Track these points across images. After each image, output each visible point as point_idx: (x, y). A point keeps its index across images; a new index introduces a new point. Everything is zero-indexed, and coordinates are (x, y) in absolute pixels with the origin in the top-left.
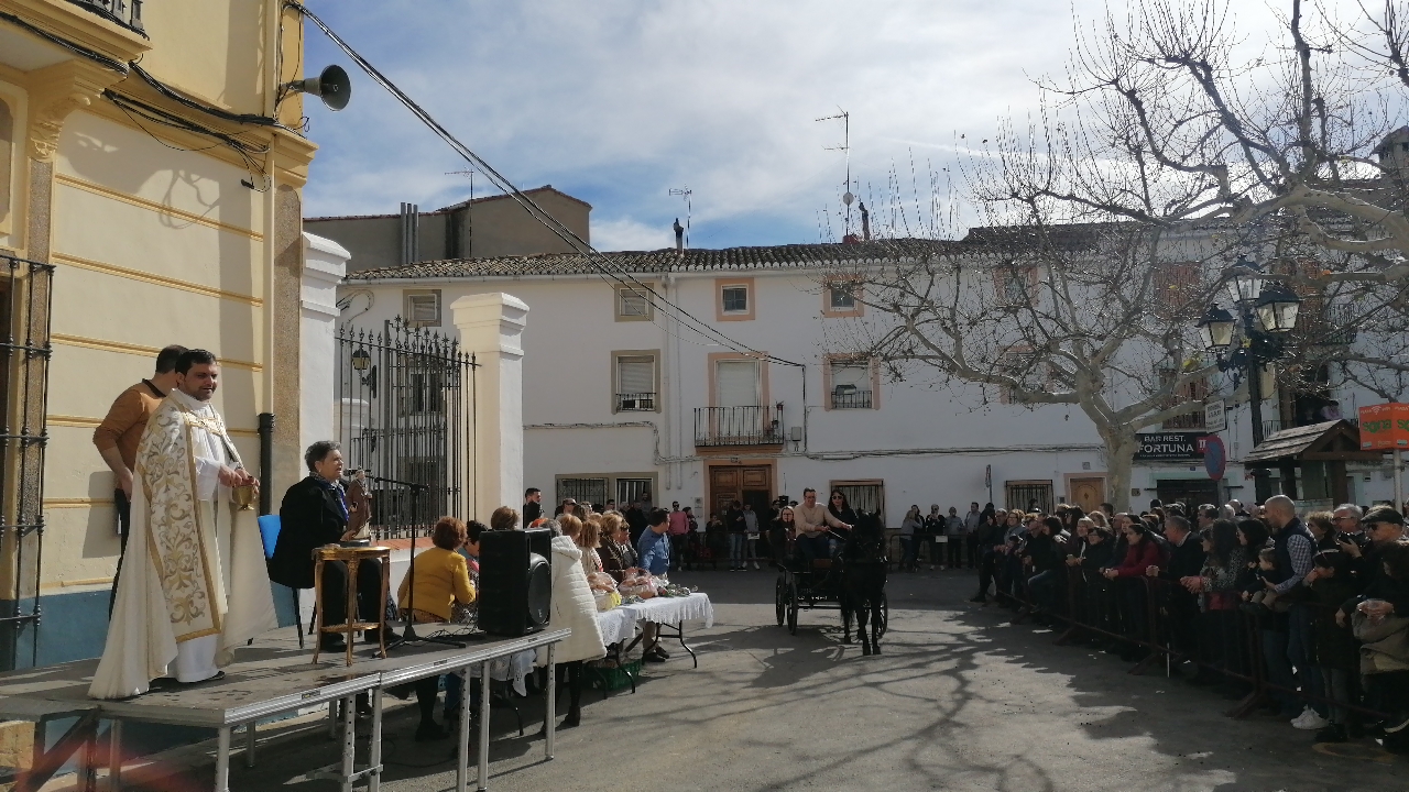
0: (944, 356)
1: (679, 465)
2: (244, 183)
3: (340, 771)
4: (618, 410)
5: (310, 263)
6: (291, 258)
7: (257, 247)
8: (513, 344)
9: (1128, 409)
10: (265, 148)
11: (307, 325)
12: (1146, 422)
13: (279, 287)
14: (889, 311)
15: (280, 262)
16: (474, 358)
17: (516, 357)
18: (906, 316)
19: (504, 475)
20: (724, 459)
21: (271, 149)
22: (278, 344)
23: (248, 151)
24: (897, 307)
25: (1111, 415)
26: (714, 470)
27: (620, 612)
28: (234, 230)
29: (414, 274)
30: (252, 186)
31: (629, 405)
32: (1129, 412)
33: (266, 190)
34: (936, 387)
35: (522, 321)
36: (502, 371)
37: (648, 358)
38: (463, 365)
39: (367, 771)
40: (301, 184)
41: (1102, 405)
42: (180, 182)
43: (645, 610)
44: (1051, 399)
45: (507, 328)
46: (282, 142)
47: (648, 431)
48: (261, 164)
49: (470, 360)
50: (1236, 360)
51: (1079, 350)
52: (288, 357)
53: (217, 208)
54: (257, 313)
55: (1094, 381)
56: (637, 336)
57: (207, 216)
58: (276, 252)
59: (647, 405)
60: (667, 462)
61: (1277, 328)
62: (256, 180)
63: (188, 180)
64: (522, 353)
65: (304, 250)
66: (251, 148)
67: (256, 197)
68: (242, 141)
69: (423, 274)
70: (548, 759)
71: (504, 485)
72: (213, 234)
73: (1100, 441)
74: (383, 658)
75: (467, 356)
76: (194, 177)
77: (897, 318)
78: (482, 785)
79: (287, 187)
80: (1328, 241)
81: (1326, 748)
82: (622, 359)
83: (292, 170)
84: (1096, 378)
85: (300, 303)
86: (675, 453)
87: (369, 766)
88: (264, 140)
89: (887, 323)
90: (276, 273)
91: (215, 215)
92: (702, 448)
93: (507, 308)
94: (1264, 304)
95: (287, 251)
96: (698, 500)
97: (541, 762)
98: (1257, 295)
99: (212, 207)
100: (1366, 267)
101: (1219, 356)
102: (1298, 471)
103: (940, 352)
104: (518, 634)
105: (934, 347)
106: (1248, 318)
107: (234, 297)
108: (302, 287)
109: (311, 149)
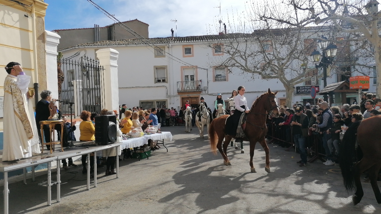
0: (242, 66)
1: (173, 97)
2: (25, 16)
3: (47, 183)
4: (156, 82)
5: (48, 39)
6: (42, 37)
7: (30, 34)
8: (114, 63)
9: (292, 79)
10: (31, 5)
11: (47, 57)
12: (297, 83)
13: (39, 47)
14: (227, 53)
15: (39, 38)
16: (103, 67)
17: (116, 67)
18: (231, 55)
19: (113, 100)
20: (186, 96)
21: (33, 5)
22: (39, 63)
23: (26, 6)
24: (228, 52)
25: (287, 81)
26: (183, 99)
27: (144, 137)
28: (24, 30)
29: (97, 45)
30: (27, 17)
31: (159, 81)
32: (292, 80)
33: (32, 17)
34: (240, 74)
35: (117, 56)
36: (111, 71)
37: (163, 68)
38: (100, 69)
39: (56, 183)
40: (43, 16)
41: (285, 79)
42: (6, 15)
43: (150, 137)
44: (272, 78)
45: (112, 58)
46: (36, 3)
47: (164, 89)
48: (30, 10)
49: (102, 68)
50: (321, 65)
51: (279, 63)
52: (42, 67)
53: (18, 23)
54: (32, 54)
55: (282, 72)
56: (161, 62)
57: (14, 26)
58: (37, 36)
59: (164, 81)
60: (170, 97)
61: (331, 56)
62: (29, 14)
63: (9, 14)
64: (117, 66)
65: (46, 35)
66: (27, 5)
67: (30, 20)
68: (24, 3)
69: (100, 45)
70: (117, 178)
71: (113, 103)
72: (17, 32)
73: (284, 89)
74: (63, 152)
75: (101, 67)
76: (10, 13)
77: (229, 55)
78: (95, 185)
79: (39, 16)
80: (342, 30)
81: (332, 170)
82: (157, 68)
83: (41, 12)
84: (282, 71)
85: (45, 51)
86: (172, 94)
87: (57, 182)
88: (30, 3)
89: (226, 56)
90: (37, 42)
91: (18, 25)
92: (179, 93)
93: (112, 53)
94: (328, 49)
95: (40, 36)
96: (179, 107)
97: (115, 179)
98: (326, 47)
99: (17, 22)
100: (354, 37)
101: (316, 64)
102: (334, 95)
103: (241, 64)
104: (106, 144)
105: (239, 63)
106: (324, 53)
107: (25, 49)
108: (46, 46)
109: (46, 5)
